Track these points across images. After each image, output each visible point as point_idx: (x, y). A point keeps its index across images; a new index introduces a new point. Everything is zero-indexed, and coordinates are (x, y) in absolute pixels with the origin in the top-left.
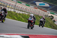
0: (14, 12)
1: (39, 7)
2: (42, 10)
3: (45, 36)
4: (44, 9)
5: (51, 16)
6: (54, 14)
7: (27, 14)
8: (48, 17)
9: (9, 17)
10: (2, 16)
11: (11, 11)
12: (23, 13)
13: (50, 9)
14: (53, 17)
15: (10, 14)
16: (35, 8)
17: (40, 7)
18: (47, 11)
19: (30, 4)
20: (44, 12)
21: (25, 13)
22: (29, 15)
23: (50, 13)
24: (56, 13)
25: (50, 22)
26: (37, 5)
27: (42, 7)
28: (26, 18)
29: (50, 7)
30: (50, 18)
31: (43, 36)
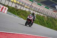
0: (29, 12)
7: (42, 15)
9: (22, 16)
11: (26, 11)
12: (38, 13)
15: (24, 13)
16: (54, 11)
19: (49, 7)
21: (40, 14)
22: (44, 16)
26: (56, 9)
28: (40, 19)
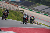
1: (10, 2)
2: (13, 5)
3: (16, 29)
4: (15, 4)
5: (22, 10)
6: (24, 8)
8: (19, 11)
10: (6, 15)
13: (20, 4)
14: (23, 11)
17: (12, 2)
18: (18, 6)
20: (15, 6)
23: (21, 7)
24: (26, 8)
25: (21, 15)
27: (13, 2)
29: (21, 2)
30: (20, 12)
31: (15, 29)
